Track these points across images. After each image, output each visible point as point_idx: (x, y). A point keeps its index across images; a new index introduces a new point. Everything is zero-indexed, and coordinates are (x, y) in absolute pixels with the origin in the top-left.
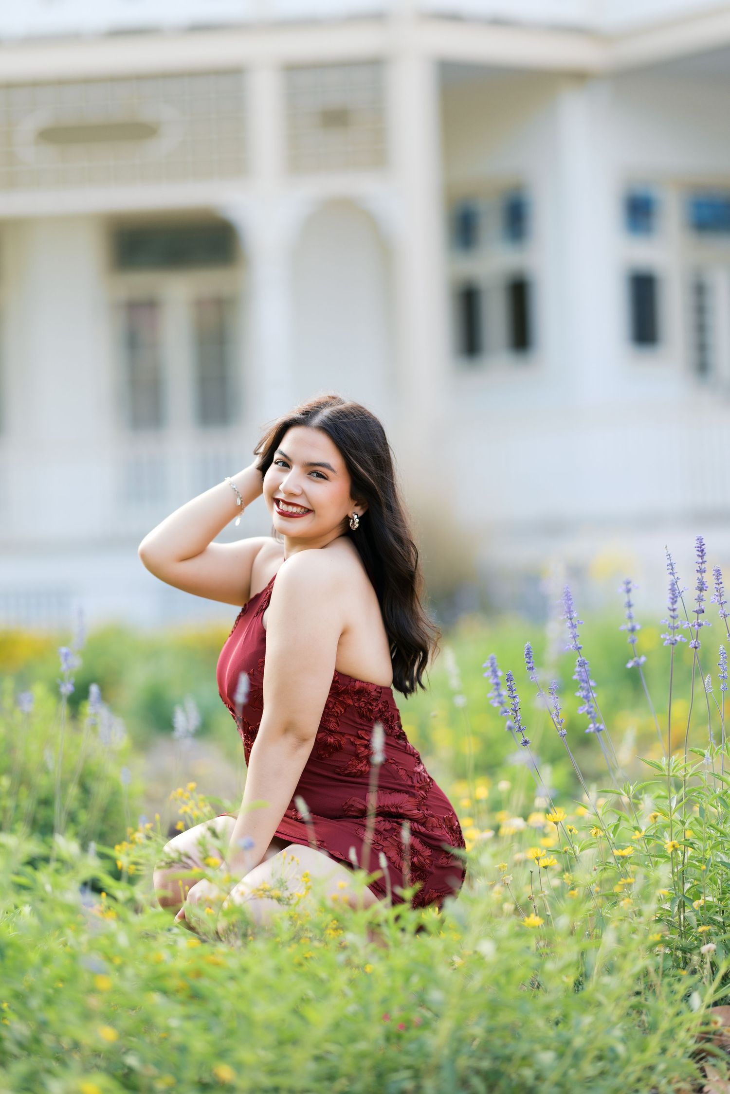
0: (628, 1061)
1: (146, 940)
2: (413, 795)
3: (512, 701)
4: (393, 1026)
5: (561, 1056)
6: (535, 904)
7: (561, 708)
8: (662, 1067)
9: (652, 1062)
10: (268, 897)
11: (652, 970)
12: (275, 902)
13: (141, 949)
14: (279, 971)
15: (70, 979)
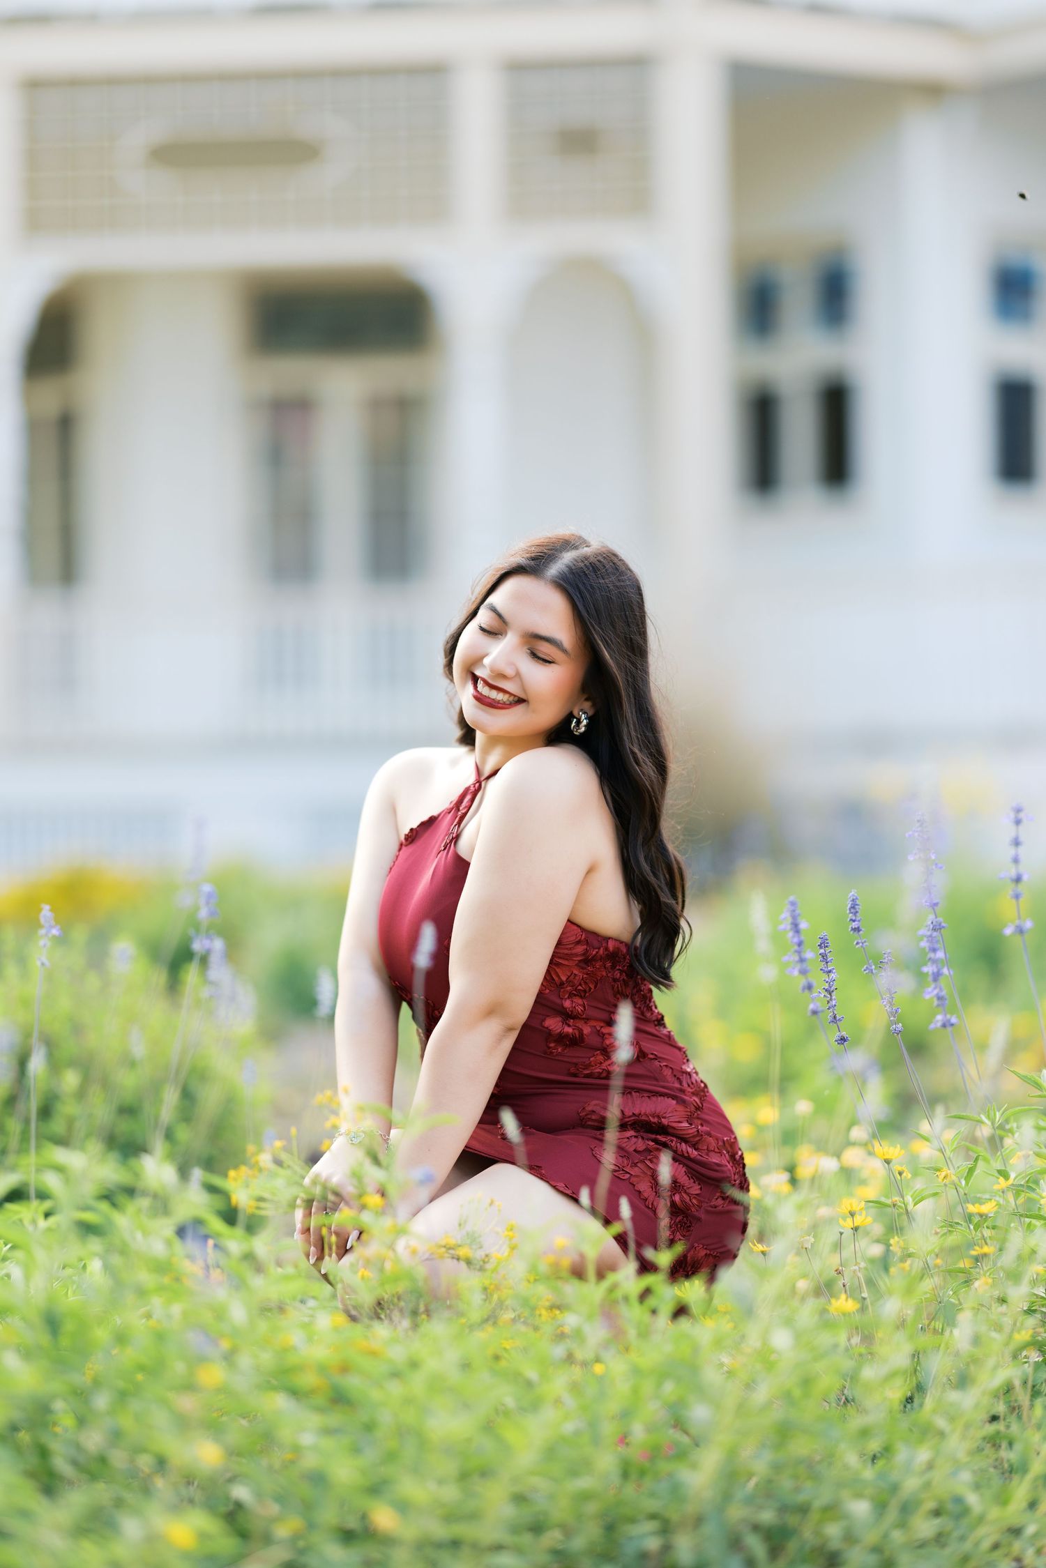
0: (981, 1519)
1: (269, 1314)
2: (682, 1102)
3: (825, 977)
4: (634, 1453)
5: (881, 1507)
6: (846, 1282)
7: (896, 992)
8: (1031, 1529)
9: (1015, 1521)
10: (453, 1258)
11: (1017, 1383)
12: (463, 1265)
13: (263, 1326)
14: (466, 1366)
15: (154, 1369)
